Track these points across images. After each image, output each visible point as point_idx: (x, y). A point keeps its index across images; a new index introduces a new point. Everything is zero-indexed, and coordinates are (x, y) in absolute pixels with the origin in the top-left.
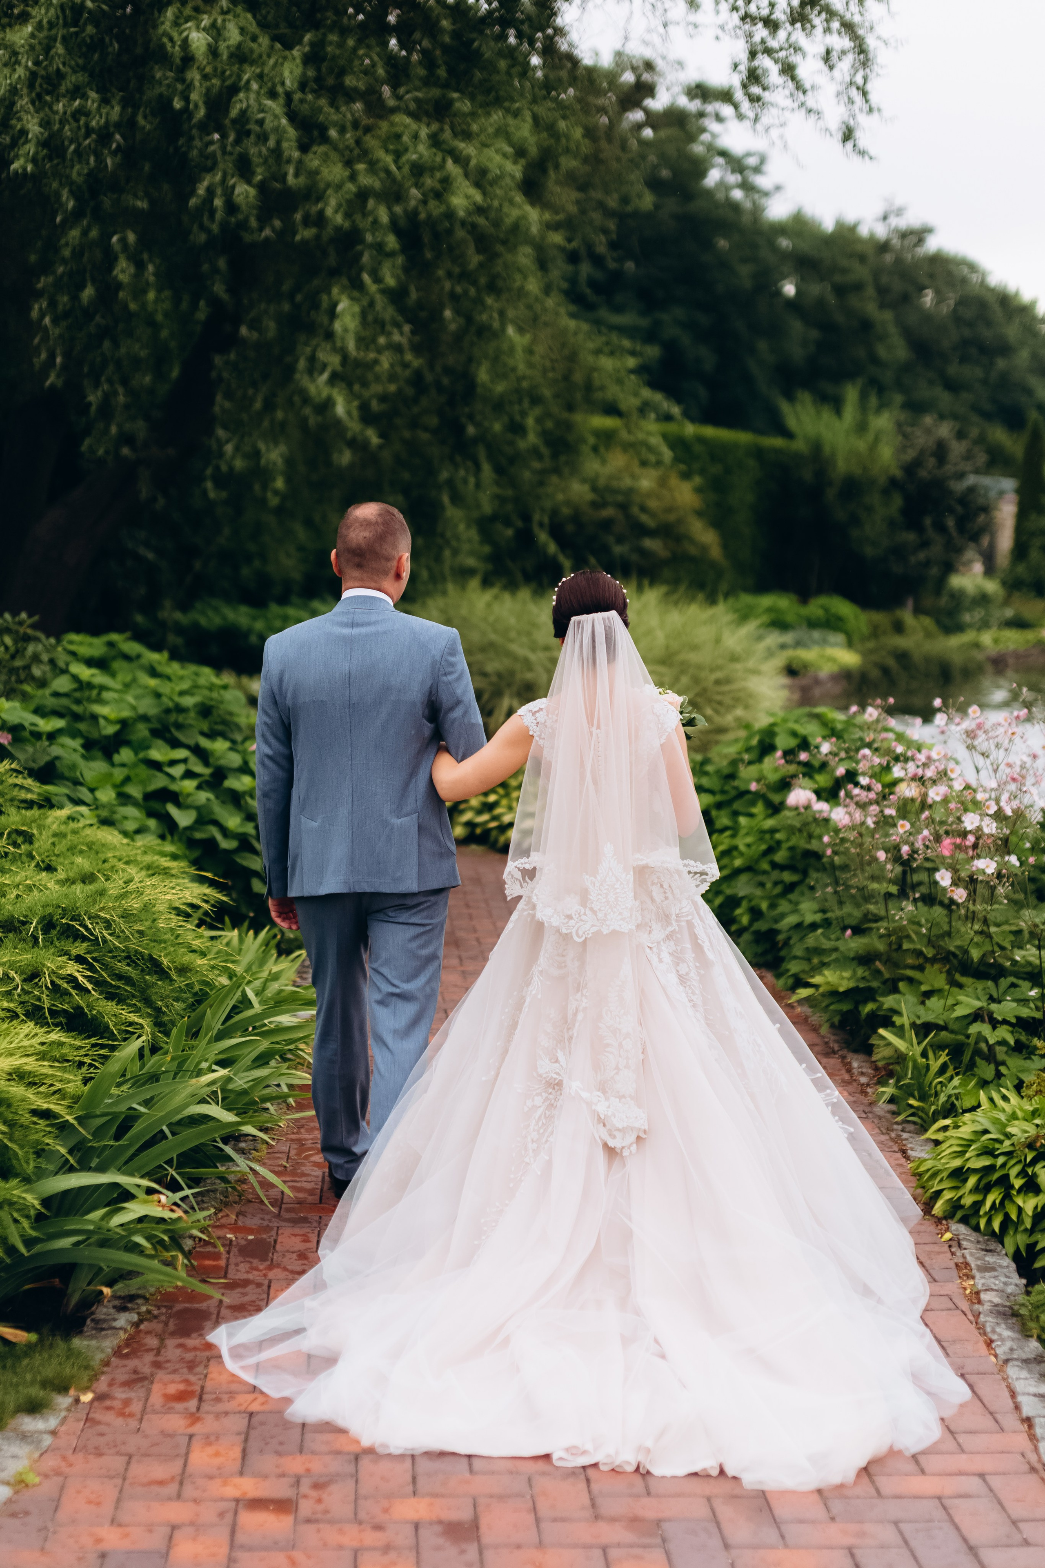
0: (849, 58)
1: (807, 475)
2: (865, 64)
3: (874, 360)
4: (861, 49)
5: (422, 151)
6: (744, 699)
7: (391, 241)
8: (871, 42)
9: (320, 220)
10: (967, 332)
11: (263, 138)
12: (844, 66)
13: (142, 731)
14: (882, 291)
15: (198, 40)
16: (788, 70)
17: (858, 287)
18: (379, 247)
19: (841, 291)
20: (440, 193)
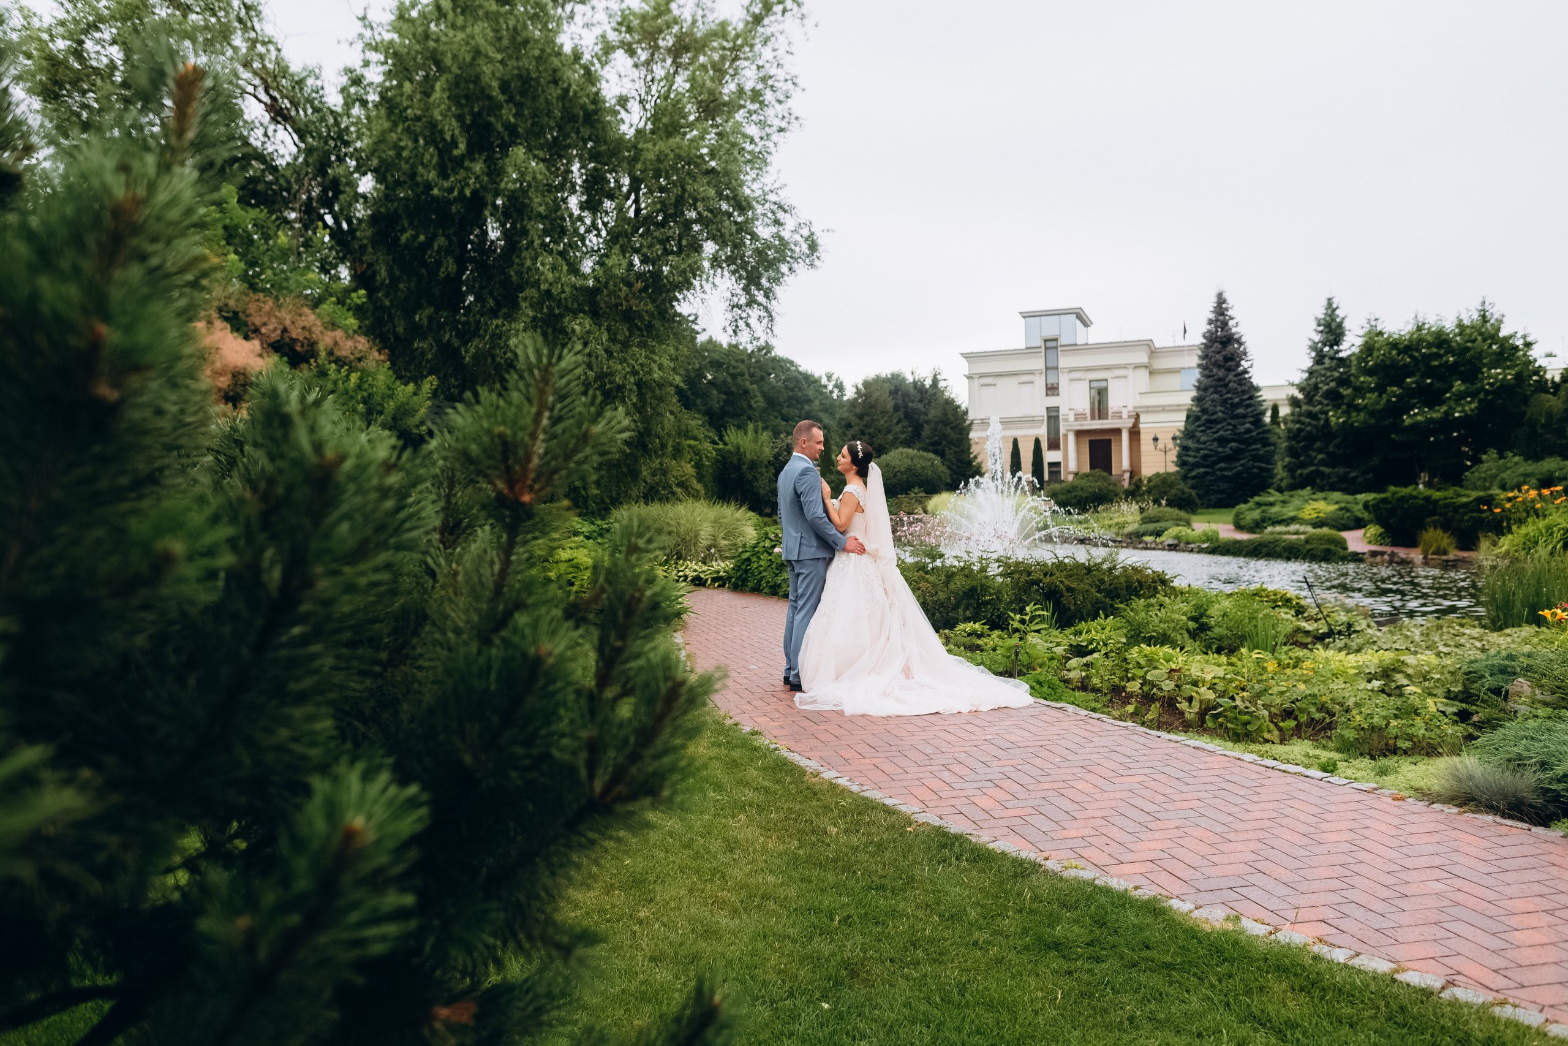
0: (766, 320)
1: (735, 461)
2: (772, 320)
3: (750, 407)
4: (771, 316)
5: (642, 360)
6: (742, 534)
7: (635, 388)
8: (773, 314)
9: (614, 382)
10: (790, 394)
11: (597, 357)
12: (765, 321)
13: (595, 534)
14: (752, 375)
15: (577, 328)
16: (748, 325)
17: (742, 375)
18: (631, 390)
19: (734, 376)
20: (650, 373)
